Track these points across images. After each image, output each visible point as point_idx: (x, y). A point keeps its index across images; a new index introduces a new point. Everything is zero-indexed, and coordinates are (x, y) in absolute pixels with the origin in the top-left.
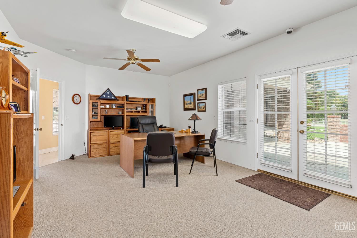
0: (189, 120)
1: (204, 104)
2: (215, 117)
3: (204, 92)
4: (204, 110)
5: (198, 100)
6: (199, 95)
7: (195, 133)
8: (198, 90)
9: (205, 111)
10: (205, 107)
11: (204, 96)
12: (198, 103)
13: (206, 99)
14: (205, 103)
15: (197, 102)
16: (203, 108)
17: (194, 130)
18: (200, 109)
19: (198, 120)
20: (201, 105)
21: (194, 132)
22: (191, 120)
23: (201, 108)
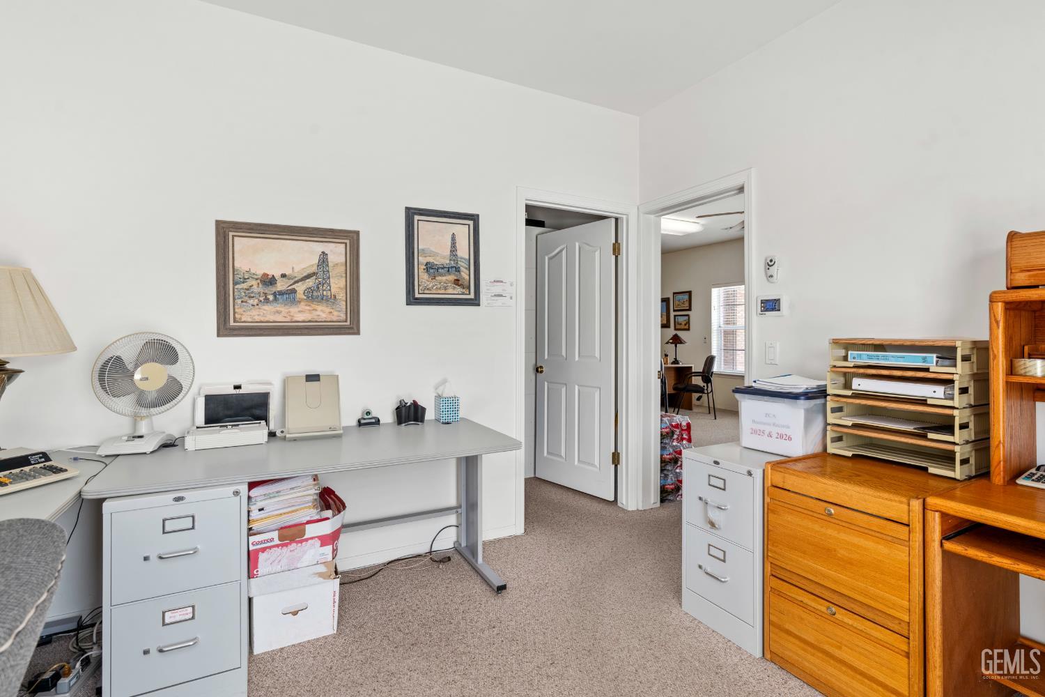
0: (667, 343)
1: (687, 318)
2: (707, 340)
3: (686, 297)
4: (687, 327)
5: (674, 311)
6: (677, 303)
7: (678, 363)
8: (674, 293)
9: (688, 329)
10: (688, 323)
11: (687, 304)
12: (675, 316)
13: (690, 309)
14: (688, 315)
15: (672, 314)
16: (685, 325)
17: (676, 359)
18: (678, 327)
19: (681, 343)
20: (681, 319)
21: (676, 362)
22: (671, 343)
23: (681, 324)
